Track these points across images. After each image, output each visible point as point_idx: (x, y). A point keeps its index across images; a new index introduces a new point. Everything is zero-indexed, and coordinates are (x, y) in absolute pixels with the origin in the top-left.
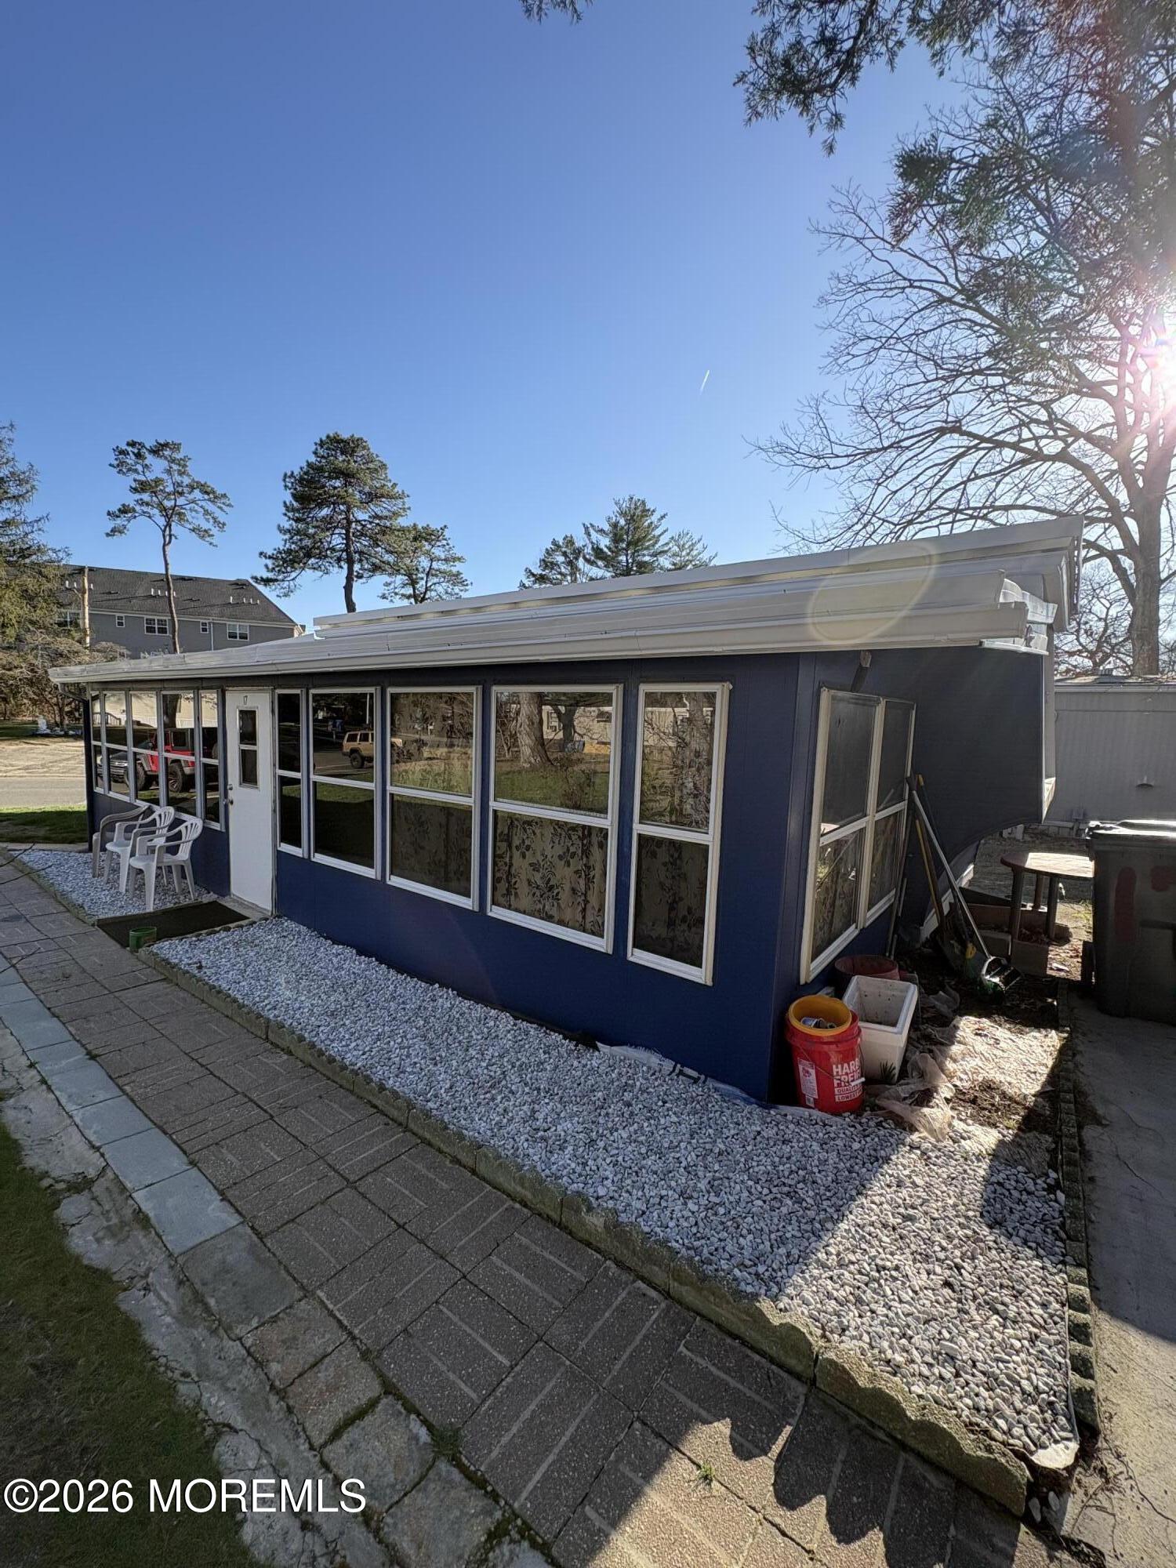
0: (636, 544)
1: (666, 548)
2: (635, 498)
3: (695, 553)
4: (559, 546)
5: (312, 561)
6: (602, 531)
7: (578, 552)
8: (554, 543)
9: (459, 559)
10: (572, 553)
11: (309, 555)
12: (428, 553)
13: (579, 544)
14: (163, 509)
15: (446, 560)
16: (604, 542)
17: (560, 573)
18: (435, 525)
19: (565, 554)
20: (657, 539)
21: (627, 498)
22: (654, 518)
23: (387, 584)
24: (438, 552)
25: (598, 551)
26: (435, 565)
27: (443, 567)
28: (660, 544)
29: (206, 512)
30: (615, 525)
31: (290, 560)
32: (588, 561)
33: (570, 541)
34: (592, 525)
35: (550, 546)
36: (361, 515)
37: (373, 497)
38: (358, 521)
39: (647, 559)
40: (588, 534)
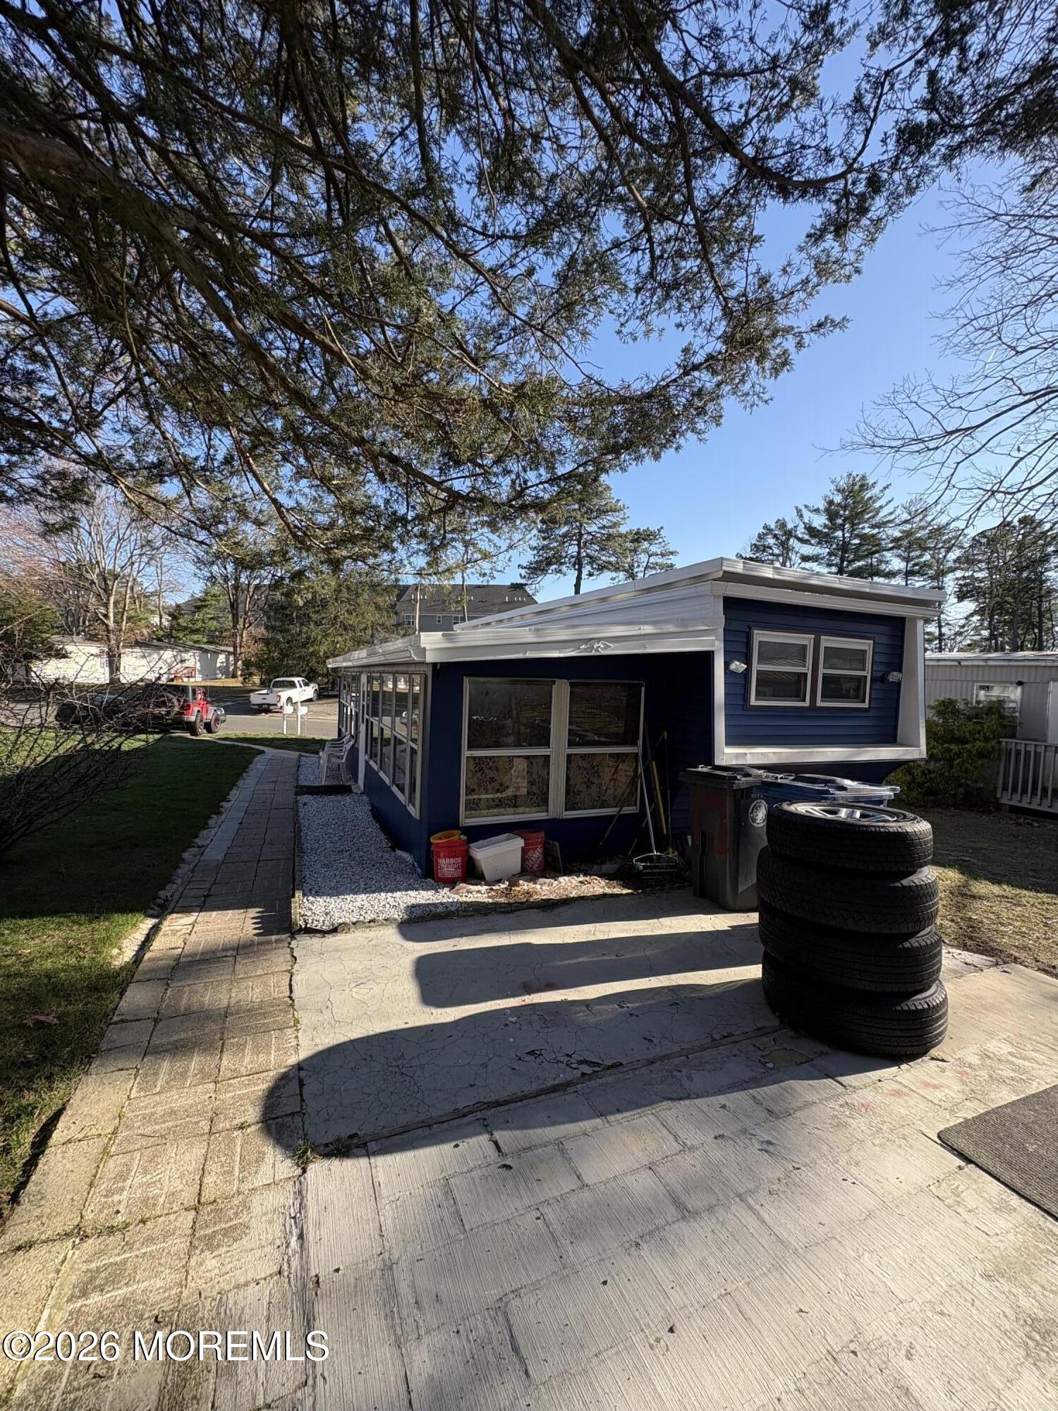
0: (854, 518)
1: (892, 517)
2: (854, 474)
3: (929, 519)
4: (770, 530)
5: (553, 567)
6: (817, 511)
7: (789, 534)
8: (765, 527)
9: (672, 553)
10: (785, 535)
11: (549, 564)
12: (646, 551)
13: (790, 526)
14: (464, 541)
15: (662, 555)
16: (819, 521)
17: (772, 554)
18: (653, 528)
19: (775, 536)
20: (878, 511)
21: (845, 475)
22: (875, 492)
23: (613, 579)
24: (654, 549)
25: (811, 530)
26: (652, 560)
27: (660, 560)
28: (881, 515)
29: (490, 540)
30: (831, 503)
31: (537, 569)
32: (801, 540)
33: (782, 525)
34: (806, 506)
35: (761, 530)
36: (593, 528)
37: (603, 512)
38: (590, 533)
39: (867, 531)
40: (801, 516)
